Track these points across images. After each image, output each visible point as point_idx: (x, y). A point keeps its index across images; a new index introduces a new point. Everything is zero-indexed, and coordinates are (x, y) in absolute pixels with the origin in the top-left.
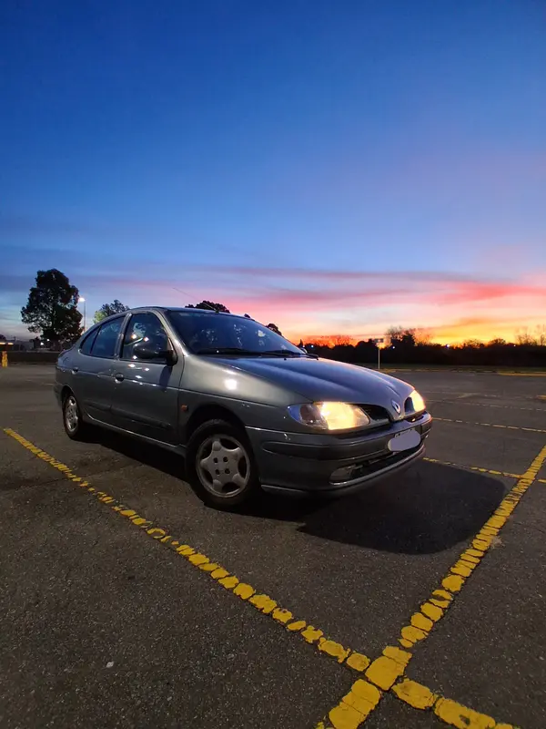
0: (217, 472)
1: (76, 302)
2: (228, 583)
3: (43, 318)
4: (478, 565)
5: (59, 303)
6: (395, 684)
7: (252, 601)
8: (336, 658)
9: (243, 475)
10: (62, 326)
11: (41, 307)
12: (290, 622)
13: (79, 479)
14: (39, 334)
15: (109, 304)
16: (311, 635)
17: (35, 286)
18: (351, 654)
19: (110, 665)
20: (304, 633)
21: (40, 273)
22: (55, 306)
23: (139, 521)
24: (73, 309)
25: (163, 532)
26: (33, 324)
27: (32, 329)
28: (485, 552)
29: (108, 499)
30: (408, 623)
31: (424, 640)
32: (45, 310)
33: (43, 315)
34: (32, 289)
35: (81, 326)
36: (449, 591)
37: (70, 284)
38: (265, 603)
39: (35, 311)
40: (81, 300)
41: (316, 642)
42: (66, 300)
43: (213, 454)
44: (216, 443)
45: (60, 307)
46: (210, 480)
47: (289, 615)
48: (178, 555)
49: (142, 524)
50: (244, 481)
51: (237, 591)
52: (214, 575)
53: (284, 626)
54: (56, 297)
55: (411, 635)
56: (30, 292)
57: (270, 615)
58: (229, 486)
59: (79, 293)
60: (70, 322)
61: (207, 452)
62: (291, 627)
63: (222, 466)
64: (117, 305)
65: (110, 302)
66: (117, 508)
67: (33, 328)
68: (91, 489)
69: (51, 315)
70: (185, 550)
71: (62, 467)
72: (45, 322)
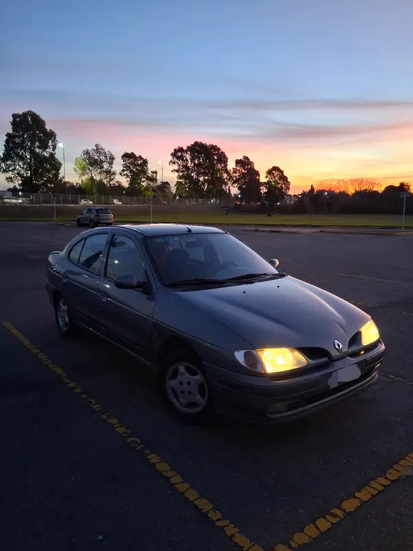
0: (182, 392)
1: (54, 148)
2: (182, 487)
3: (20, 166)
5: (37, 150)
7: (196, 502)
8: (243, 547)
9: (203, 396)
10: (42, 176)
11: (17, 155)
12: (218, 520)
13: (73, 385)
14: (17, 183)
15: (90, 149)
16: (230, 530)
17: (11, 131)
18: (254, 545)
20: (225, 529)
22: (32, 152)
23: (121, 430)
24: (52, 156)
25: (139, 441)
26: (10, 174)
29: (97, 407)
31: (307, 544)
32: (22, 158)
33: (21, 163)
34: (8, 135)
35: (61, 176)
37: (48, 127)
38: (204, 505)
39: (12, 159)
40: (60, 145)
41: (233, 535)
42: (44, 146)
43: (179, 378)
44: (182, 369)
45: (38, 154)
46: (177, 398)
47: (219, 515)
48: (148, 463)
49: (123, 433)
50: (204, 401)
51: (187, 494)
52: (172, 481)
53: (214, 522)
54: (33, 143)
56: (5, 138)
57: (206, 514)
58: (192, 404)
59: (57, 138)
60: (49, 171)
61: (175, 376)
62: (219, 524)
63: (185, 387)
64: (98, 149)
65: (91, 147)
66: (104, 416)
67: (11, 178)
68: (84, 396)
69: (29, 164)
70: (154, 458)
71: (59, 371)
72: (22, 172)
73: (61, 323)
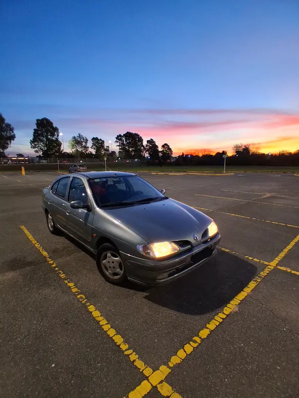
0: (110, 267)
1: (58, 136)
2: (106, 327)
3: (41, 145)
4: (221, 323)
5: (49, 137)
6: (159, 384)
7: (114, 338)
8: (140, 369)
9: (121, 269)
10: (52, 150)
11: (40, 139)
12: (126, 350)
13: (51, 262)
14: (41, 153)
15: (76, 136)
16: (133, 357)
17: (36, 128)
18: (146, 367)
19: (53, 365)
20: (130, 356)
21: (38, 120)
22: (48, 139)
23: (74, 290)
24: (57, 139)
25: (84, 297)
26: (36, 149)
27: (36, 151)
28: (227, 315)
29: (63, 276)
30: (176, 354)
31: (179, 364)
32: (42, 141)
33: (42, 144)
34: (35, 130)
35: (61, 149)
36: (200, 338)
37: (54, 125)
38: (118, 339)
39: (37, 141)
40: (61, 134)
41: (134, 361)
42: (53, 135)
43: (108, 259)
44: (109, 255)
45: (50, 139)
46: (107, 270)
47: (127, 346)
48: (88, 311)
49: (75, 292)
50: (122, 272)
51: (109, 333)
52: (101, 323)
53: (123, 352)
54: (47, 133)
55: (175, 360)
56: (33, 131)
57: (119, 346)
58: (115, 274)
59: (59, 131)
60: (56, 147)
61: (105, 258)
62: (126, 353)
63: (112, 265)
64: (80, 136)
65: (76, 135)
66: (66, 282)
68: (57, 269)
69: (46, 144)
70: (91, 308)
71: (45, 254)
72: (43, 148)
73: (50, 226)
